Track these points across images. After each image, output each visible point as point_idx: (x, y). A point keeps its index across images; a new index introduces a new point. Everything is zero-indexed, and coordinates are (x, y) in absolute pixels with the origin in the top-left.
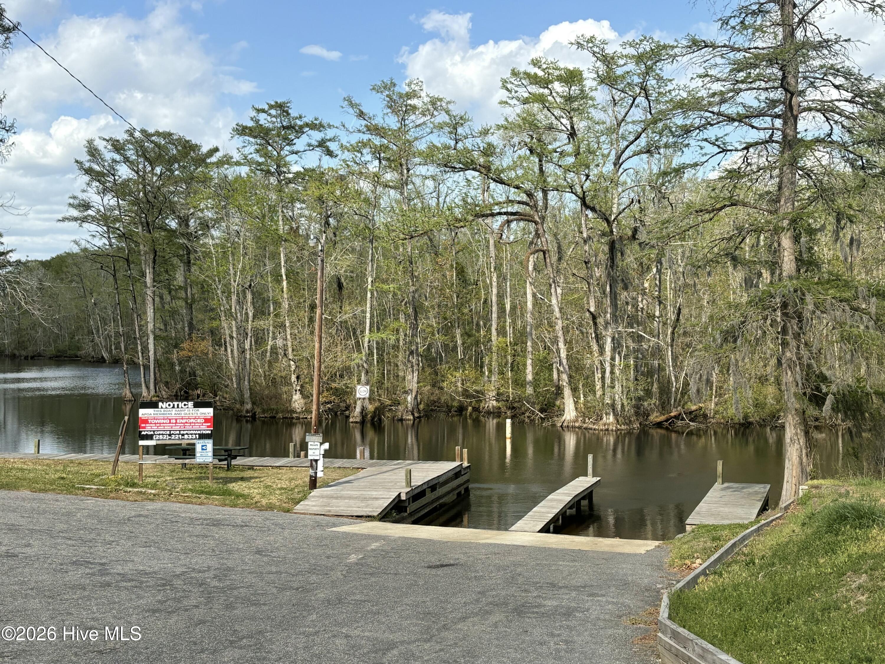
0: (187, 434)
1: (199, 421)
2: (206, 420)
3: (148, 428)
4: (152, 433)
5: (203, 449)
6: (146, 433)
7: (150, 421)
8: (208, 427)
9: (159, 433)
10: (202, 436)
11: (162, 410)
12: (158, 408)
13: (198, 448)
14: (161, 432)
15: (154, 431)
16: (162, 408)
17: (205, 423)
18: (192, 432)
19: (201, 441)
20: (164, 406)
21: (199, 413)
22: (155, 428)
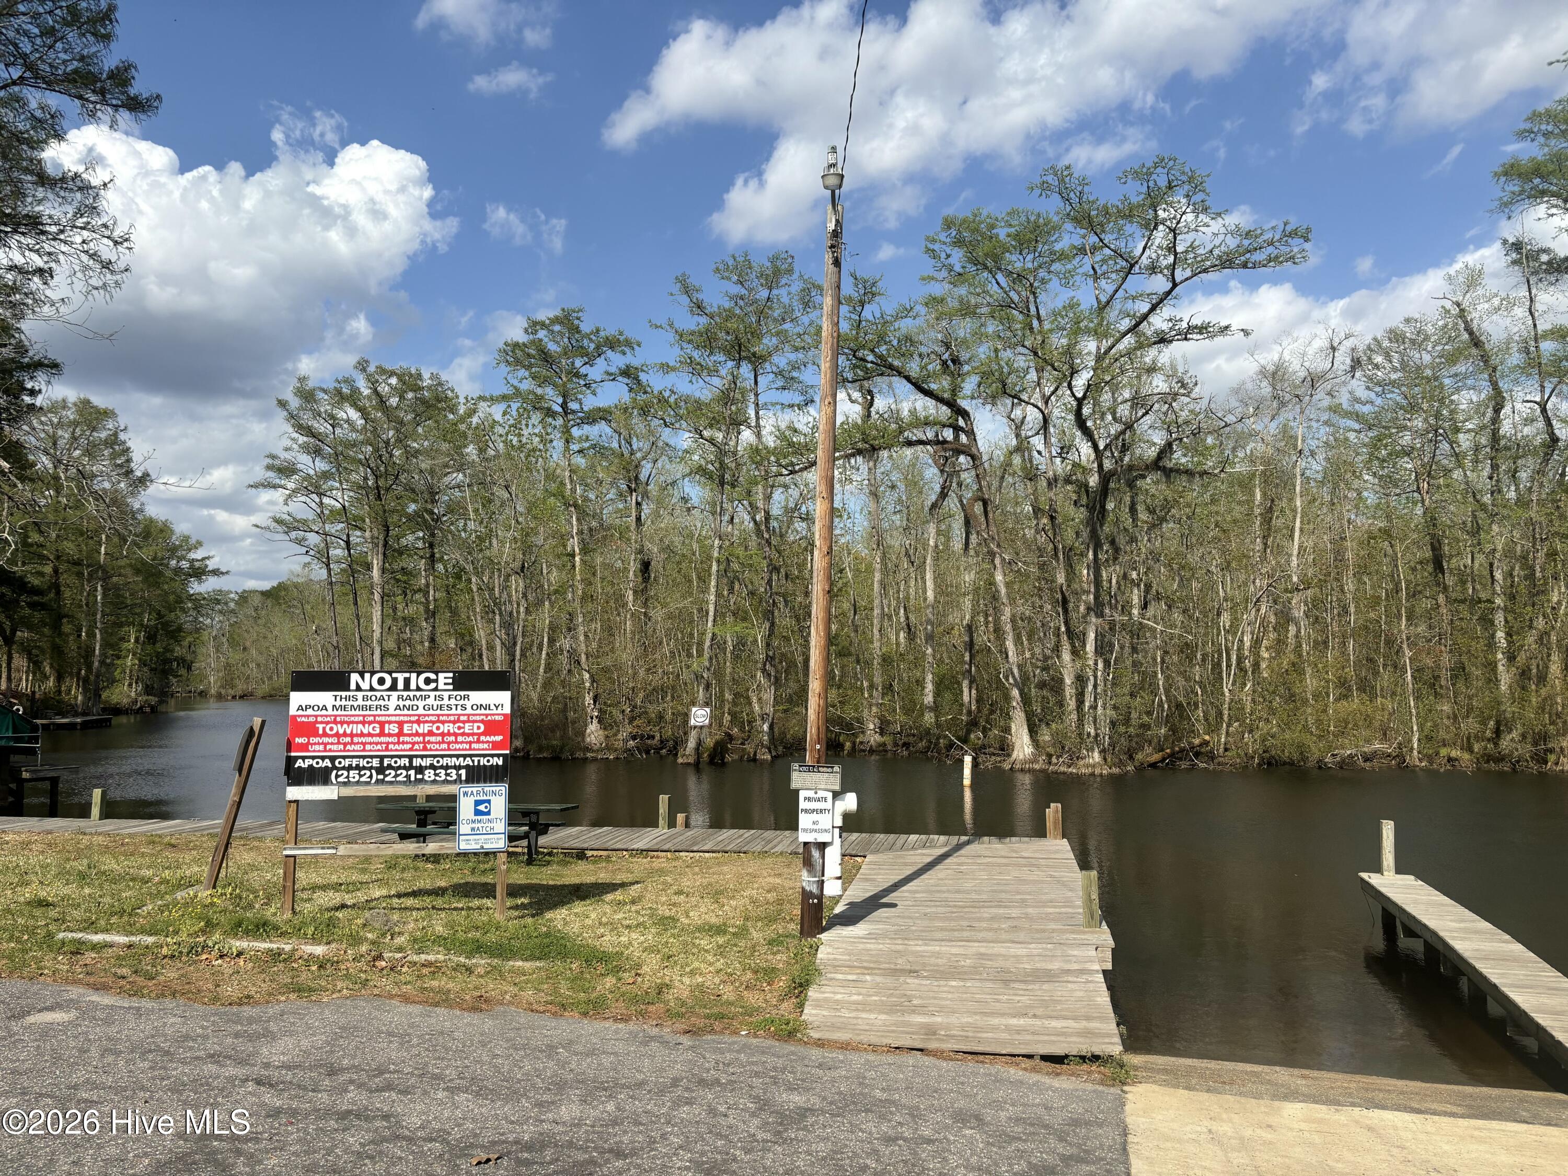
0: (432, 767)
1: (467, 728)
2: (491, 727)
5: (478, 813)
8: (495, 745)
10: (477, 775)
11: (360, 695)
12: (347, 689)
13: (465, 808)
15: (333, 759)
16: (359, 688)
17: (485, 733)
19: (474, 788)
20: (365, 685)
21: (468, 704)
22: (336, 749)
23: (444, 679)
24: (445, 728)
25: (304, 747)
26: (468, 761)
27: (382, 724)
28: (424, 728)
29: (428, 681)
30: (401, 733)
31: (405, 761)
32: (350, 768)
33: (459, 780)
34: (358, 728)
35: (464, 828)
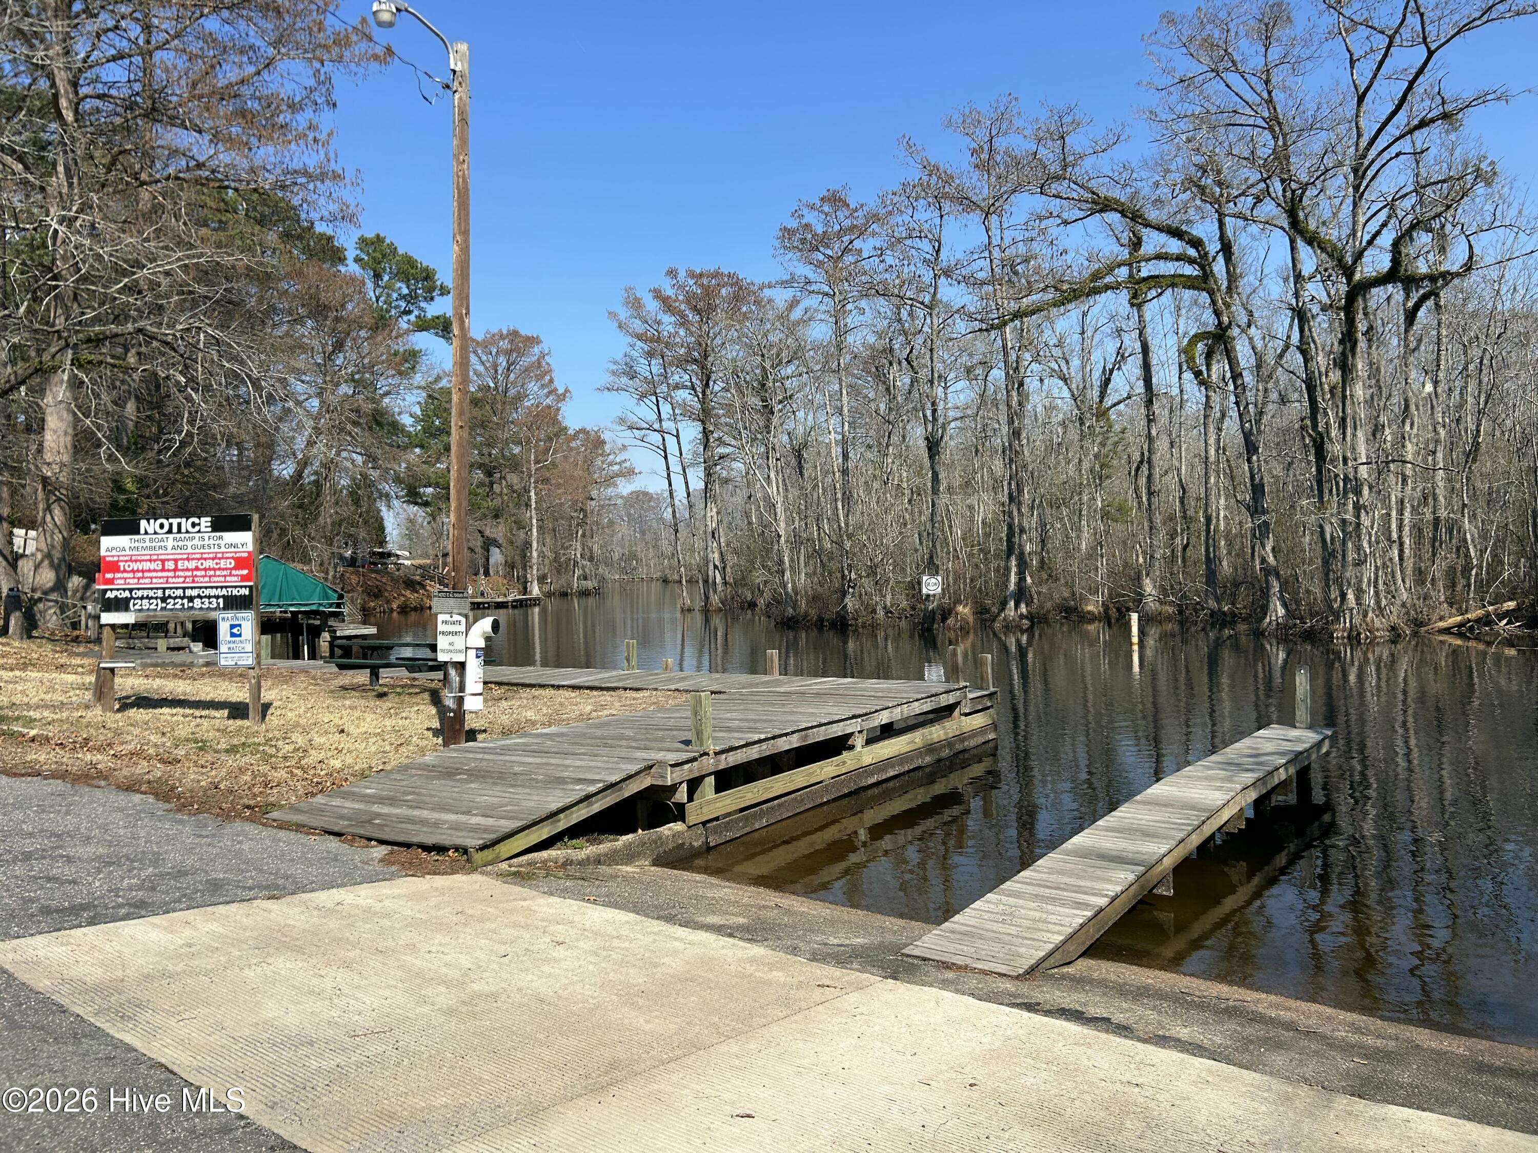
0: (199, 596)
1: (223, 564)
2: (240, 563)
3: (119, 583)
4: (127, 594)
5: (233, 635)
6: (115, 593)
7: (122, 564)
8: (244, 578)
9: (140, 593)
10: (233, 603)
11: (147, 537)
12: (137, 532)
13: (223, 629)
14: (145, 593)
15: (131, 590)
16: (146, 533)
17: (235, 568)
18: (208, 592)
19: (229, 614)
20: (151, 531)
21: (222, 543)
22: (133, 582)
23: (205, 522)
24: (208, 564)
25: (111, 582)
26: (224, 592)
27: (163, 561)
28: (192, 564)
29: (194, 525)
30: (176, 570)
31: (179, 592)
32: (142, 598)
33: (218, 608)
34: (147, 566)
35: (223, 648)
